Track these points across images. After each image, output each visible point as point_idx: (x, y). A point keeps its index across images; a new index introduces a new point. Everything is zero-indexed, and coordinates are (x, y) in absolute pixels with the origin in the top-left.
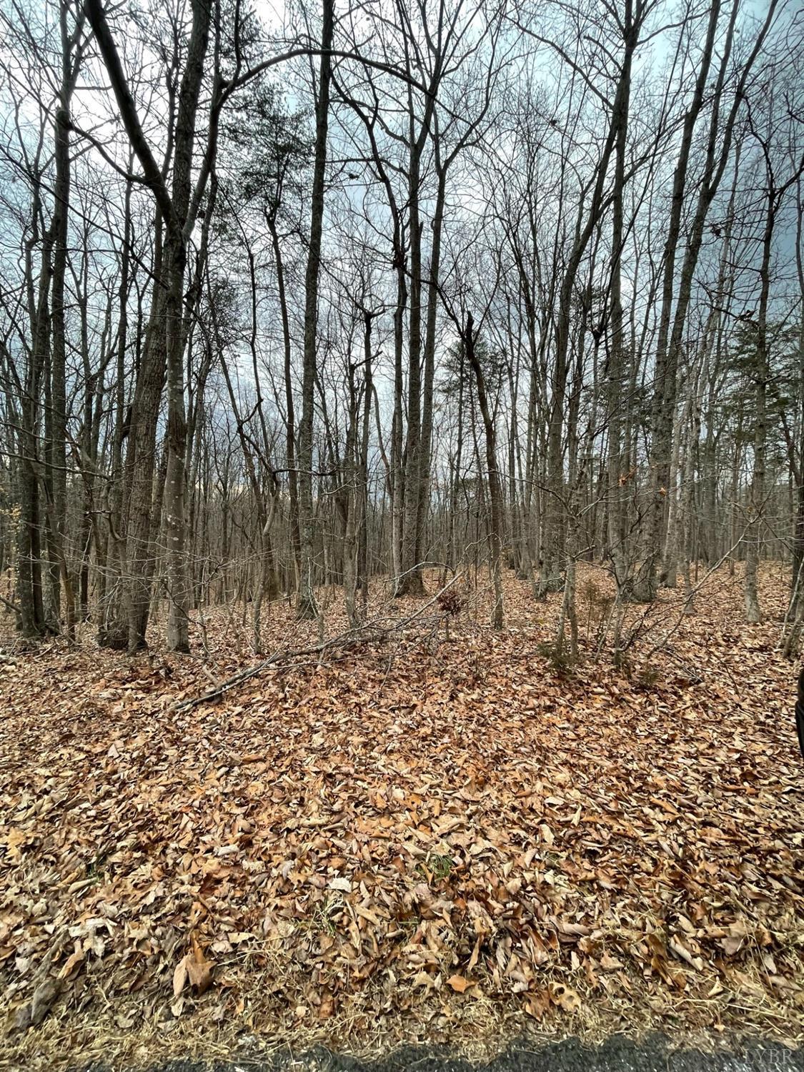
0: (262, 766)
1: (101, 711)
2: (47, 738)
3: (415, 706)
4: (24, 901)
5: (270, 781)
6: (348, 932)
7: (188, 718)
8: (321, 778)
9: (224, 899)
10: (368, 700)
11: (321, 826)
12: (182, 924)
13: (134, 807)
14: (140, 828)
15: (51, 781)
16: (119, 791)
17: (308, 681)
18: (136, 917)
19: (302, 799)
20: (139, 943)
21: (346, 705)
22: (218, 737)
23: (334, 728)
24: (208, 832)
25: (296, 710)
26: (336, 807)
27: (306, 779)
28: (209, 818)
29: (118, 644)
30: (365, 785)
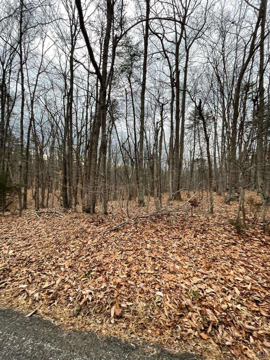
0: (132, 252)
1: (85, 230)
2: (72, 237)
3: (181, 238)
4: (70, 281)
5: (135, 257)
6: (163, 310)
7: (109, 235)
8: (151, 258)
9: (124, 291)
10: (165, 234)
11: (152, 274)
12: (112, 296)
13: (96, 259)
14: (98, 266)
15: (74, 249)
16: (92, 254)
17: (144, 226)
18: (99, 291)
19: (145, 264)
20: (101, 299)
21: (157, 235)
22: (118, 242)
23: (154, 243)
24: (117, 270)
25: (141, 235)
26: (156, 268)
27: (146, 258)
28: (117, 266)
29: (88, 212)
30: (166, 263)
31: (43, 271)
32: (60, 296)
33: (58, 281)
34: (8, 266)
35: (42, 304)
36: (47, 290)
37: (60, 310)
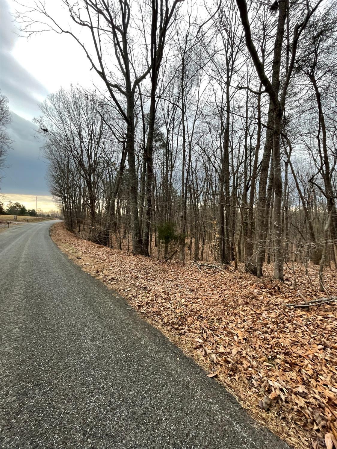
1: (255, 297)
2: (240, 301)
4: (249, 358)
13: (279, 342)
14: (285, 354)
15: (246, 318)
16: (271, 333)
18: (295, 394)
20: (301, 408)
22: (312, 328)
29: (254, 272)
31: (215, 332)
32: (240, 372)
33: (234, 351)
34: (183, 314)
35: (220, 369)
36: (224, 357)
37: (243, 389)
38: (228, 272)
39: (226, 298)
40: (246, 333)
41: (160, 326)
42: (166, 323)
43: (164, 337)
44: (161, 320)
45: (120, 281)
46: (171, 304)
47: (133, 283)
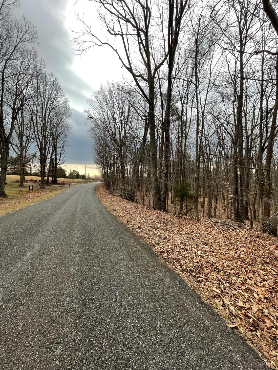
31: (233, 285)
32: (263, 330)
33: (255, 308)
34: (200, 264)
35: (240, 322)
36: (243, 311)
37: (267, 347)
38: (243, 231)
39: (243, 254)
40: (267, 292)
41: (179, 271)
42: (185, 270)
43: (183, 281)
44: (180, 266)
45: (145, 230)
46: (188, 254)
47: (155, 233)
